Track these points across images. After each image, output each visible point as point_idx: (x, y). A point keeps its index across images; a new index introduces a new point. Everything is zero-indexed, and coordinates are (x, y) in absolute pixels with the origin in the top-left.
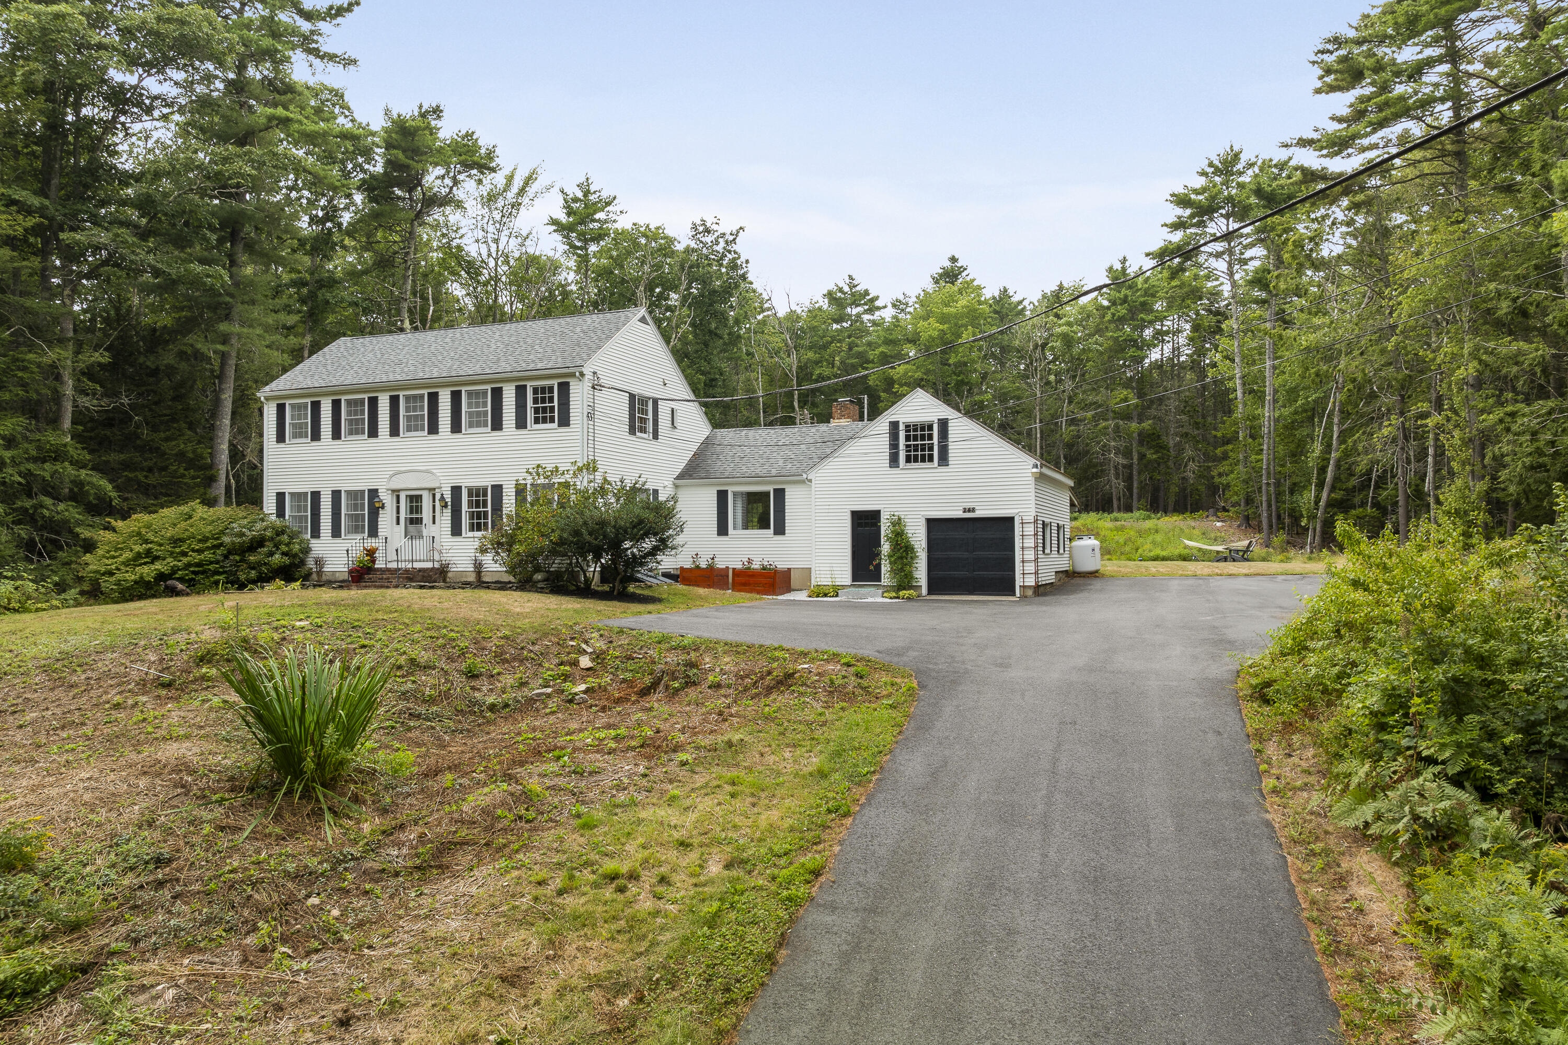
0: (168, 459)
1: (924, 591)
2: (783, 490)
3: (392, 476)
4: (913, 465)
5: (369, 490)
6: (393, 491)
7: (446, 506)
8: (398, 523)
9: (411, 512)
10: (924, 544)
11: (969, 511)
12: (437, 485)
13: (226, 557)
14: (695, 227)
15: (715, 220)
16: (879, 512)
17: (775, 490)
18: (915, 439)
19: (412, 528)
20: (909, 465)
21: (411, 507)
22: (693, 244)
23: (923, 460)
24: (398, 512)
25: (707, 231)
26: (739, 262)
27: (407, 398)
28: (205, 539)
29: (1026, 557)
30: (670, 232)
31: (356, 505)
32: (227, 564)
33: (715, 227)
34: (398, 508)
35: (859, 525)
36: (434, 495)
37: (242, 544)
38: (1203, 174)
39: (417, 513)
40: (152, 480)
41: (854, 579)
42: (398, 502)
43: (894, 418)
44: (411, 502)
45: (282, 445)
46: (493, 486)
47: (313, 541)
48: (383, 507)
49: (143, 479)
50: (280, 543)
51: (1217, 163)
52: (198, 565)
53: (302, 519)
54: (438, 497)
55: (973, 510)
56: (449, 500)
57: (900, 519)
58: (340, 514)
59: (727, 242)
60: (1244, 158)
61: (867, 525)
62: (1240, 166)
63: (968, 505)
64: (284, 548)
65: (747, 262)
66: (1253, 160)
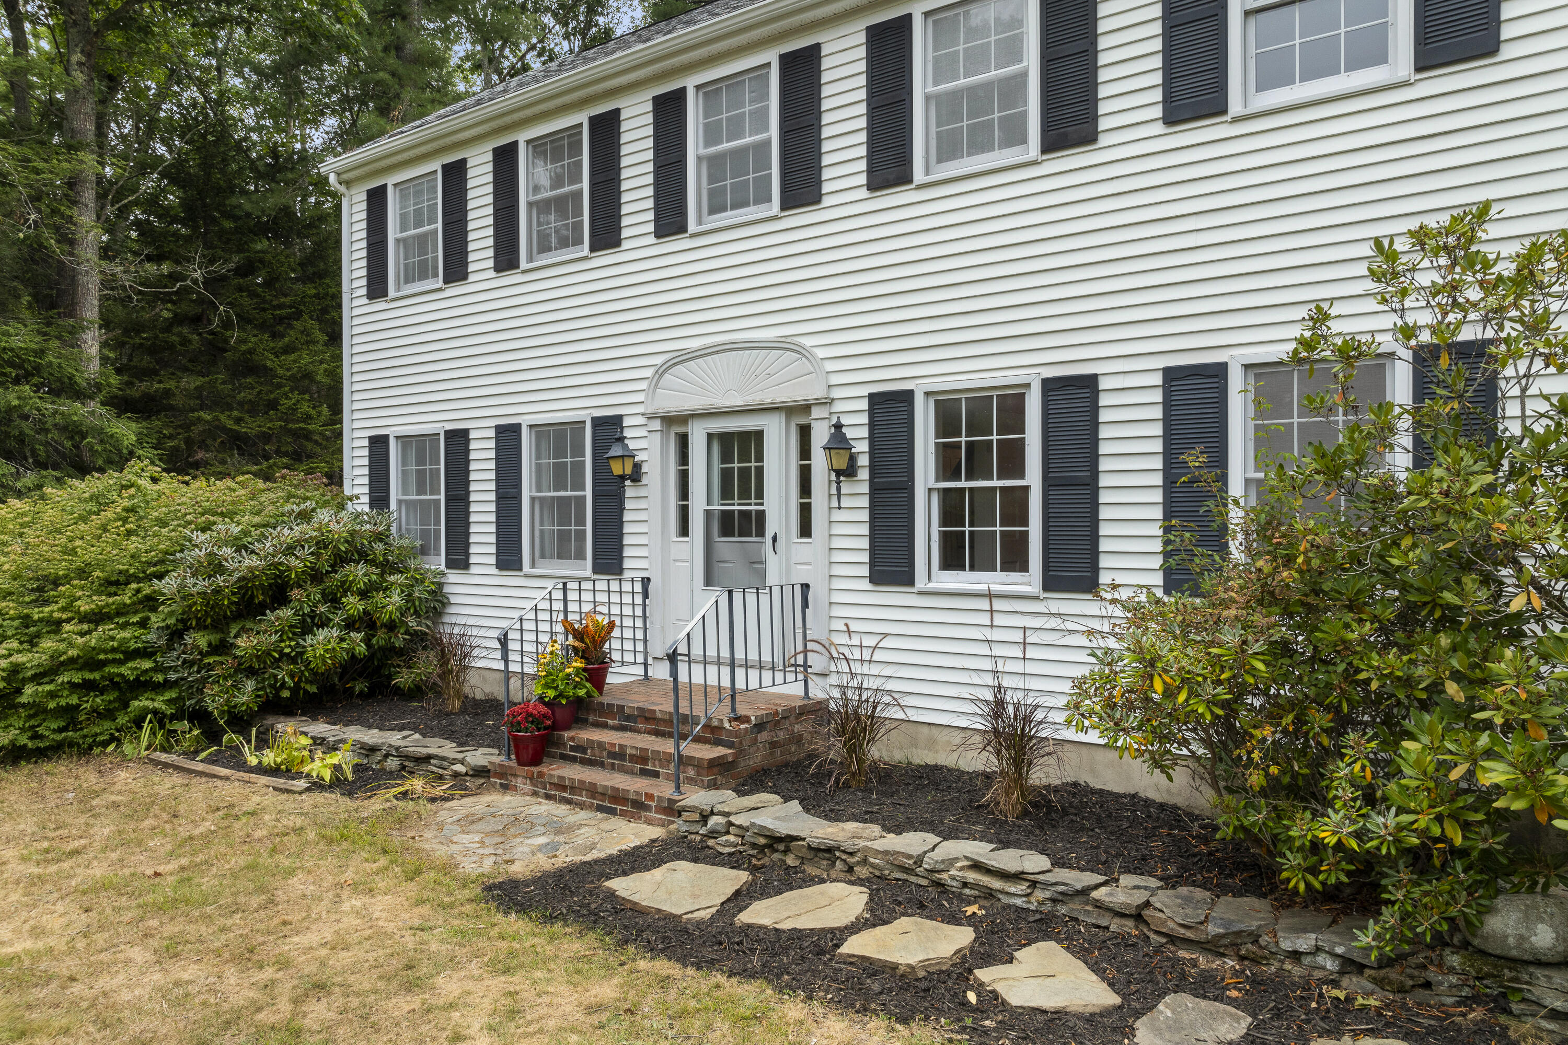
0: (280, 386)
3: (662, 371)
5: (598, 423)
6: (669, 420)
7: (849, 472)
8: (684, 530)
9: (726, 493)
12: (818, 393)
13: (175, 634)
19: (727, 547)
21: (726, 476)
24: (684, 493)
27: (708, 90)
28: (113, 584)
31: (560, 469)
32: (172, 659)
34: (684, 479)
36: (805, 432)
37: (212, 599)
39: (745, 494)
40: (251, 426)
42: (684, 458)
44: (726, 457)
45: (380, 305)
46: (1049, 385)
47: (454, 577)
48: (636, 476)
49: (230, 424)
50: (346, 587)
52: (89, 662)
53: (425, 510)
54: (820, 436)
56: (862, 447)
58: (518, 497)
64: (353, 604)
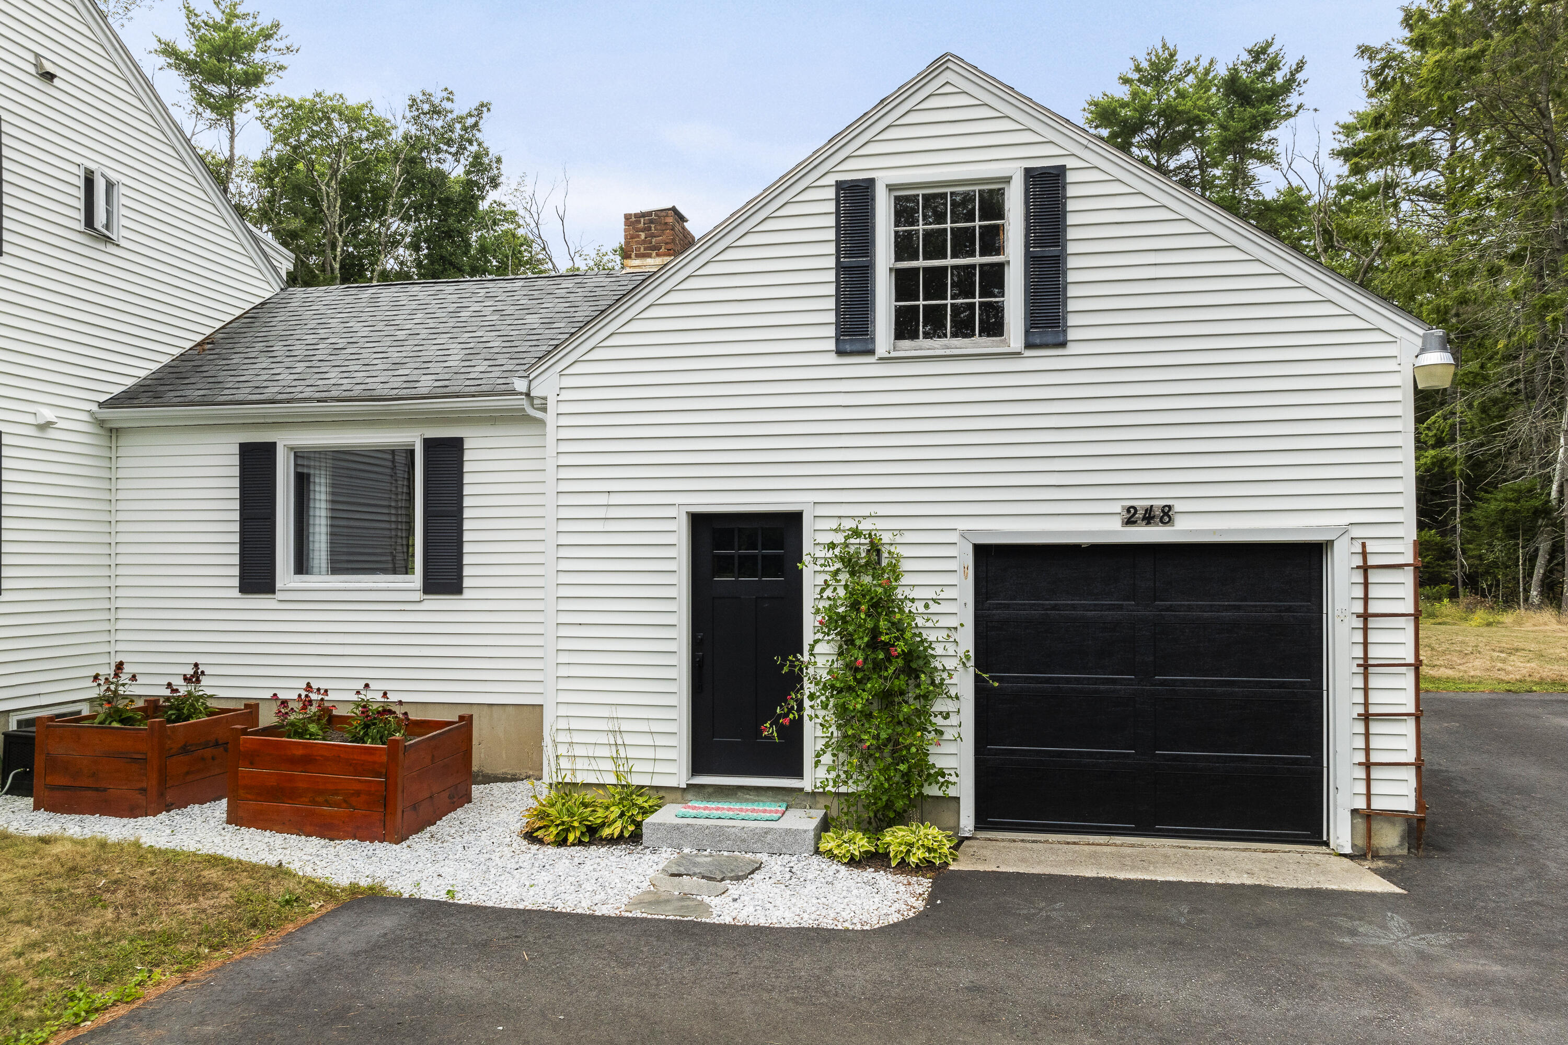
1: (967, 820)
2: (456, 446)
4: (925, 346)
10: (967, 641)
11: (1149, 517)
14: (413, 103)
15: (445, 94)
16: (794, 519)
17: (429, 444)
18: (935, 246)
20: (907, 347)
22: (413, 130)
23: (963, 328)
25: (436, 111)
26: (486, 160)
29: (1380, 701)
30: (380, 111)
33: (447, 105)
35: (723, 565)
38: (1126, 81)
41: (697, 767)
43: (854, 171)
51: (1145, 65)
55: (1166, 515)
57: (875, 549)
59: (465, 129)
60: (1181, 59)
61: (747, 566)
62: (1175, 72)
63: (1144, 497)
65: (499, 160)
66: (1193, 64)
